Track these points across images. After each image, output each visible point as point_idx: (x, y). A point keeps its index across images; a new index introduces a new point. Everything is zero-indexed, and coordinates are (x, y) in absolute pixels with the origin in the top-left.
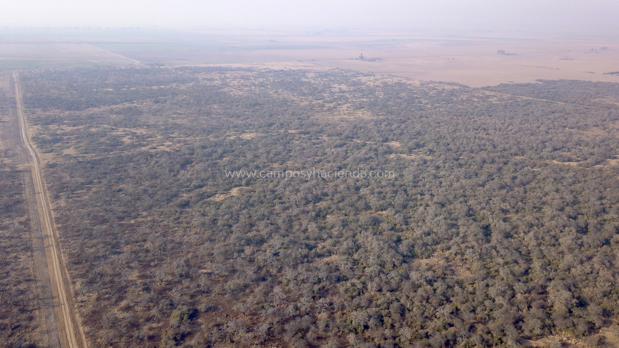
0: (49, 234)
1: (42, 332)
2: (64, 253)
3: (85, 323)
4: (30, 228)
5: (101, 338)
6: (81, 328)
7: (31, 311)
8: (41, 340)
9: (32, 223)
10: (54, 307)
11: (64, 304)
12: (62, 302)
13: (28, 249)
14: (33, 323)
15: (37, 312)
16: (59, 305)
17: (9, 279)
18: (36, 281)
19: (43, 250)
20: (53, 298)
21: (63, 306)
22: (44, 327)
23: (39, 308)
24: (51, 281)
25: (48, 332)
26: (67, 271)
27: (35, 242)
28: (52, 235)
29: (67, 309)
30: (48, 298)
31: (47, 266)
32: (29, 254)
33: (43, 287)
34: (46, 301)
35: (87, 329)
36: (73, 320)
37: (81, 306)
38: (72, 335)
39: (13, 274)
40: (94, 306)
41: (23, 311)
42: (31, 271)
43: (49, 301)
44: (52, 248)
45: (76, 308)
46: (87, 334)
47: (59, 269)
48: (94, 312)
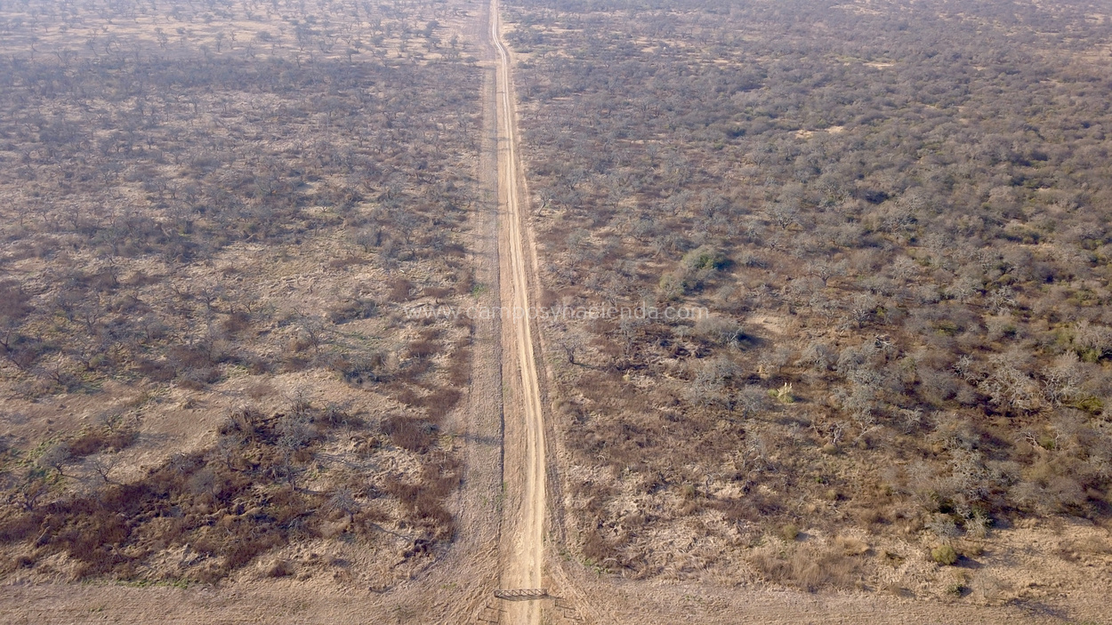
0: (507, 137)
1: (475, 236)
2: (526, 160)
3: (539, 239)
4: (481, 127)
5: (561, 260)
6: (533, 245)
7: (465, 211)
8: (473, 243)
9: (485, 123)
10: (497, 214)
11: (513, 214)
12: (510, 210)
13: (473, 146)
14: (465, 224)
15: (473, 214)
16: (506, 213)
17: (442, 173)
18: (478, 183)
19: (494, 152)
20: (498, 204)
21: (511, 216)
22: (480, 232)
23: (476, 211)
24: (500, 186)
25: (484, 238)
26: (525, 180)
27: (485, 142)
28: (511, 138)
29: (517, 220)
30: (491, 203)
31: (497, 170)
32: (474, 152)
33: (486, 190)
34: (488, 206)
35: (541, 246)
36: (523, 234)
37: (538, 220)
38: (519, 248)
39: (447, 169)
40: (557, 224)
41: (453, 208)
42: (474, 170)
43: (493, 206)
44: (508, 152)
45: (530, 221)
46: (540, 252)
47: (513, 175)
48: (556, 230)
